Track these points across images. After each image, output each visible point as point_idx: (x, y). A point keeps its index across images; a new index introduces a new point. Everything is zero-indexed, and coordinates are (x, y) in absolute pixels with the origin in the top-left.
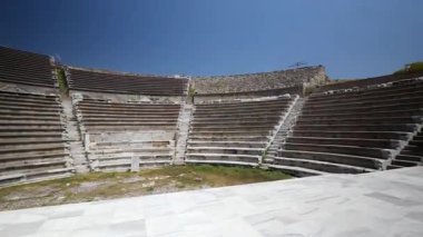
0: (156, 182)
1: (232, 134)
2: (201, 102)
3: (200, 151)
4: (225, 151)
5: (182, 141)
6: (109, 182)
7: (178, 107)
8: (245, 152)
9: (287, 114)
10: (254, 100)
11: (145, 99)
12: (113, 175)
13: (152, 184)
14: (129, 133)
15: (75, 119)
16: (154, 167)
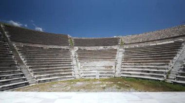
0: (107, 85)
1: (146, 62)
2: (127, 47)
3: (128, 71)
4: (142, 71)
5: (119, 66)
6: (87, 83)
7: (116, 50)
8: (155, 72)
9: (182, 50)
10: (158, 44)
11: (101, 48)
12: (89, 80)
13: (105, 85)
14: (95, 62)
15: (75, 57)
16: (106, 78)
